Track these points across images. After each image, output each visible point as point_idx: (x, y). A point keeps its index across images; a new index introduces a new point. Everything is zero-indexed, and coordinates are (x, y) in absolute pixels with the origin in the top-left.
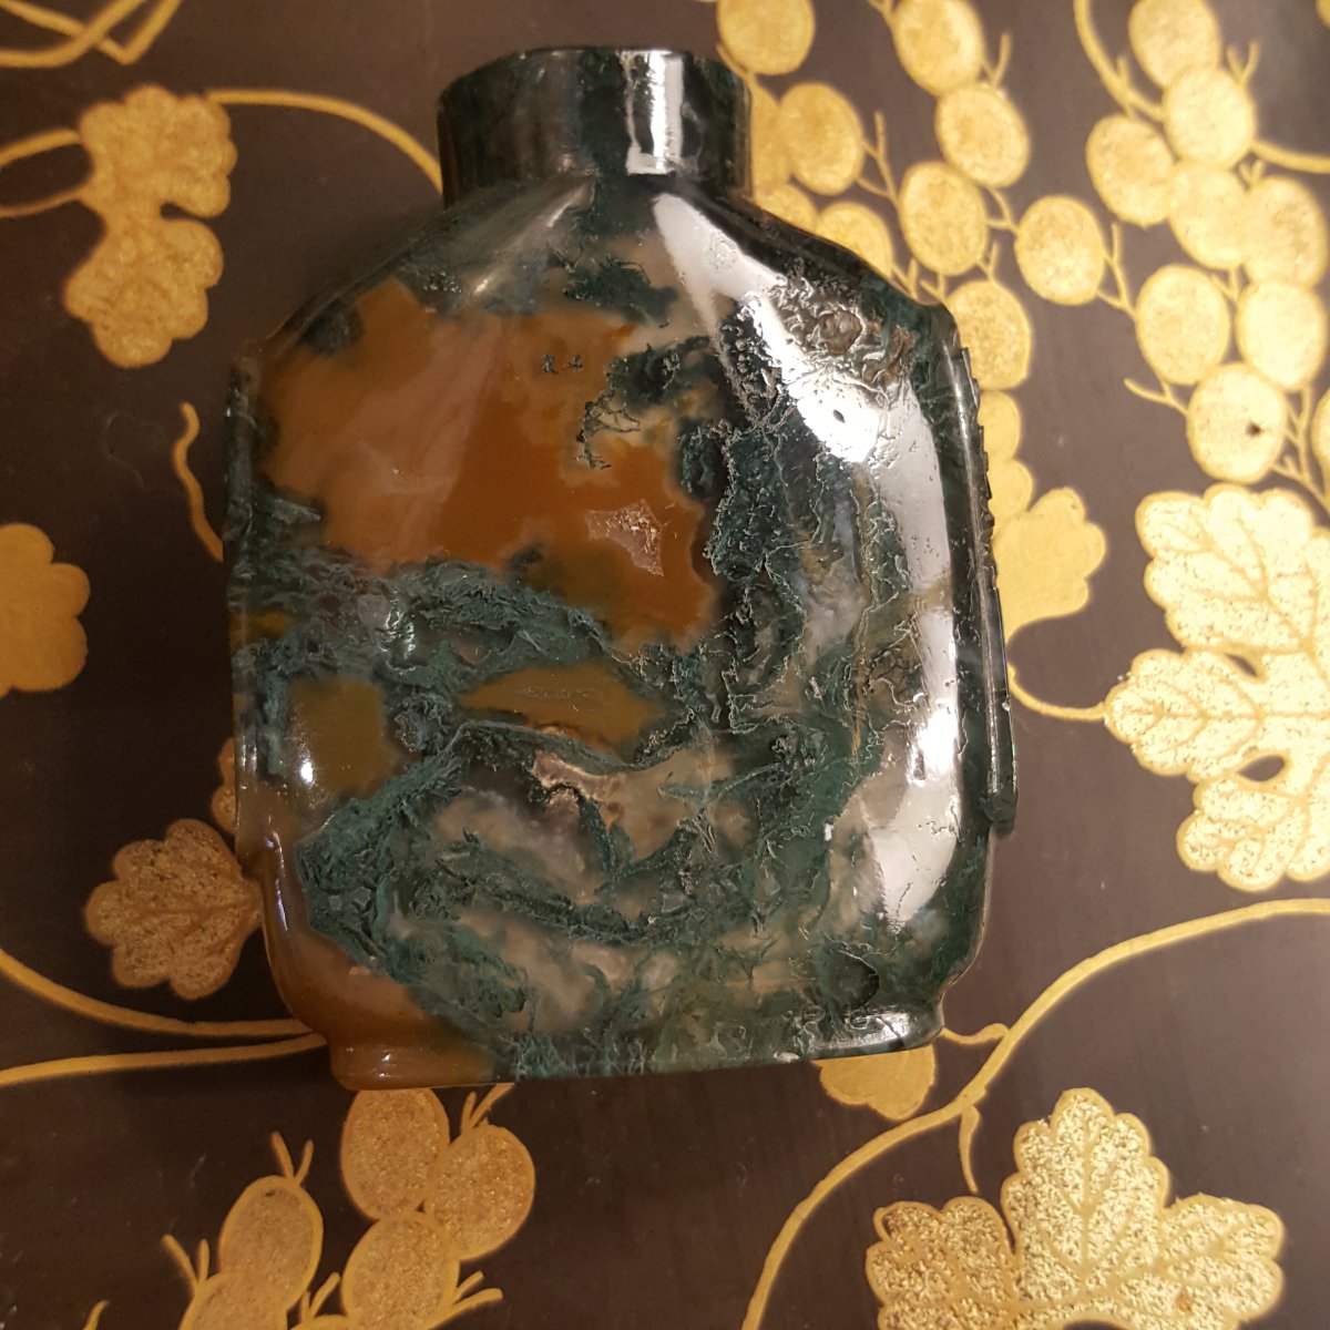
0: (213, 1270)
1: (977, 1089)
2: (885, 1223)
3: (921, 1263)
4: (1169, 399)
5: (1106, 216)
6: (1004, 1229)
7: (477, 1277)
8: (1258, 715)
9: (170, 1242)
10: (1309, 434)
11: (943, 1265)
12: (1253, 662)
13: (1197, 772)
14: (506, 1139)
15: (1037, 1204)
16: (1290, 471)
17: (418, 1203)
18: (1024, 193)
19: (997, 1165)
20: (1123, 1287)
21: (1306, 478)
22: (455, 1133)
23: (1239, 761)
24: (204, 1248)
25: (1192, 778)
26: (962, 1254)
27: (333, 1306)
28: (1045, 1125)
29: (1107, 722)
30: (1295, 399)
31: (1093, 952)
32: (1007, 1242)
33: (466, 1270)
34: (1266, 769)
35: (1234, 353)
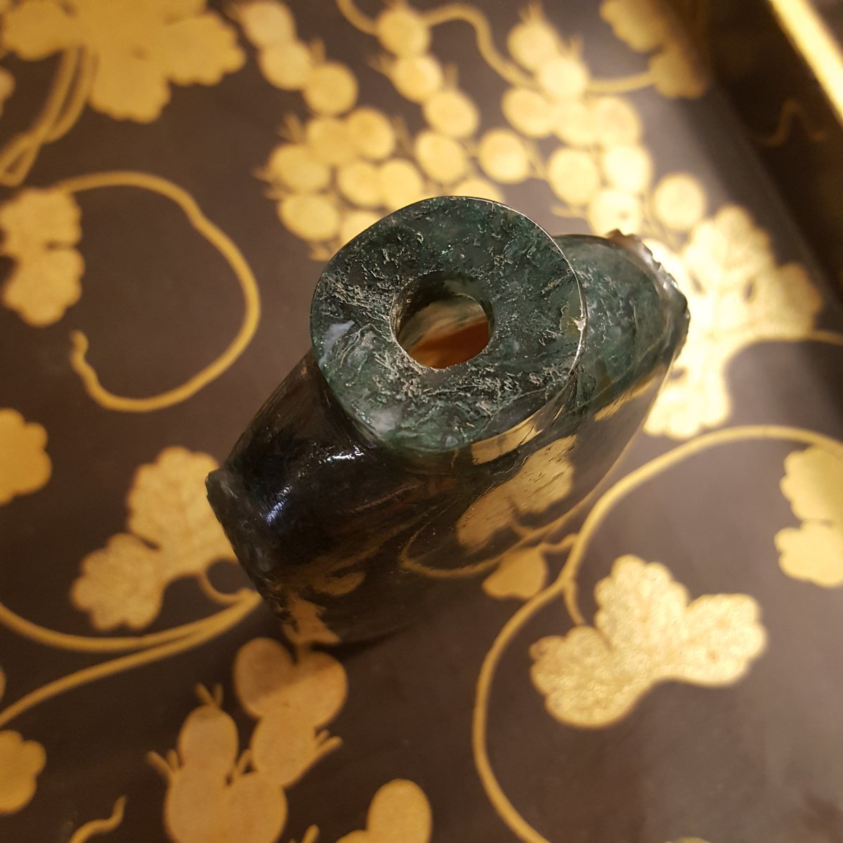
0: (180, 764)
2: (538, 652)
3: (562, 666)
4: (577, 212)
6: (602, 639)
7: (325, 733)
9: (153, 756)
10: (652, 211)
11: (574, 665)
15: (616, 621)
16: (647, 229)
17: (284, 701)
18: (479, 135)
19: (590, 609)
22: (295, 662)
24: (173, 755)
26: (582, 657)
27: (249, 769)
28: (609, 580)
32: (606, 645)
33: (317, 732)
34: (677, 376)
35: (604, 182)
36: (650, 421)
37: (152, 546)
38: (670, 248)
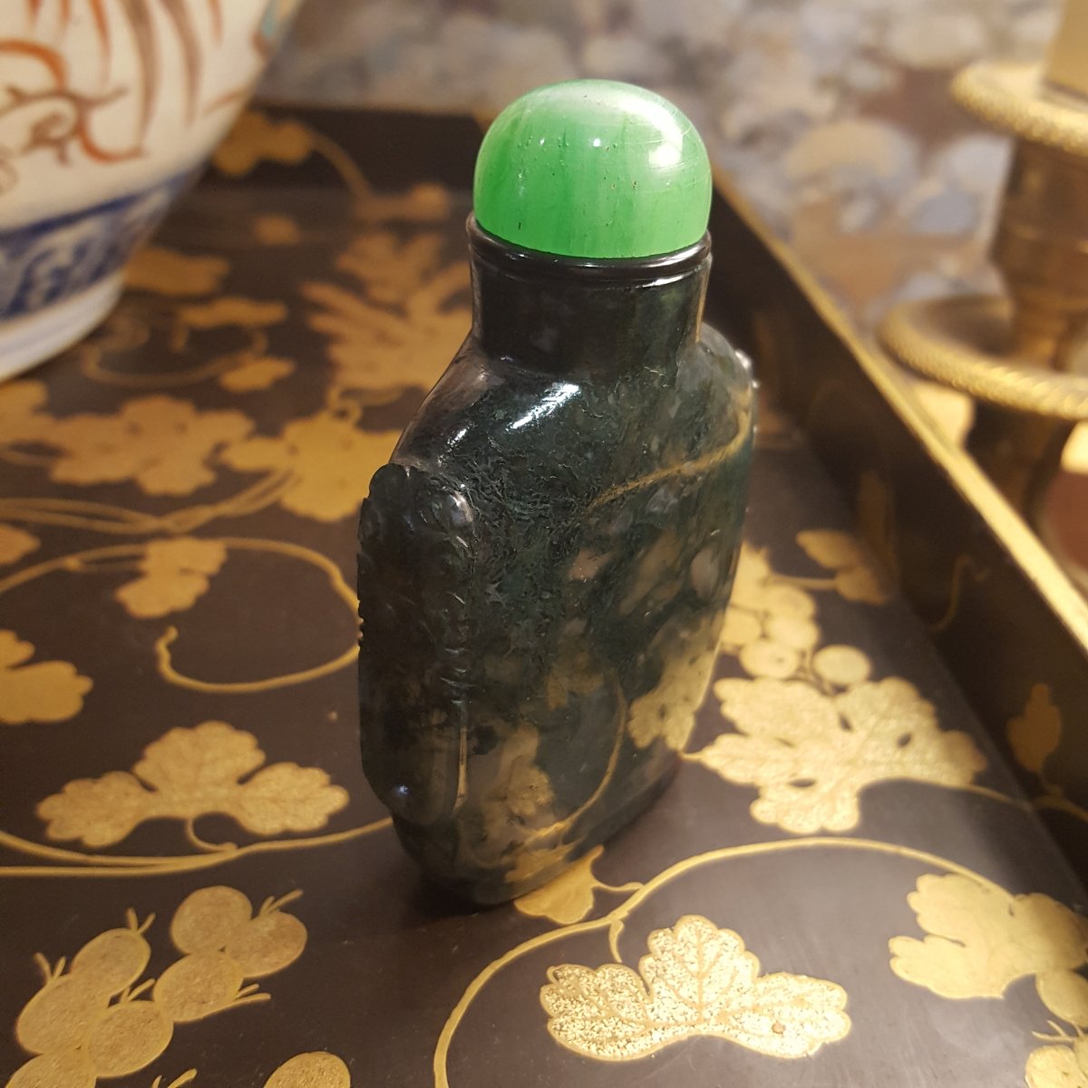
0: (65, 972)
1: (622, 912)
2: (555, 975)
3: (580, 996)
4: (731, 649)
6: (641, 982)
7: (255, 987)
8: (796, 762)
9: (40, 958)
10: (811, 665)
11: (596, 999)
12: (791, 742)
13: (759, 783)
14: (289, 920)
15: (665, 970)
16: (802, 675)
17: (221, 946)
19: (634, 951)
20: (731, 1018)
21: (811, 677)
22: (255, 915)
23: (786, 779)
24: (62, 962)
25: (757, 786)
26: (610, 993)
27: (146, 996)
28: (670, 931)
29: (702, 761)
30: (803, 655)
31: (700, 853)
32: (644, 989)
33: (246, 983)
34: (804, 784)
35: (764, 636)
36: (763, 811)
37: (148, 788)
38: (824, 693)
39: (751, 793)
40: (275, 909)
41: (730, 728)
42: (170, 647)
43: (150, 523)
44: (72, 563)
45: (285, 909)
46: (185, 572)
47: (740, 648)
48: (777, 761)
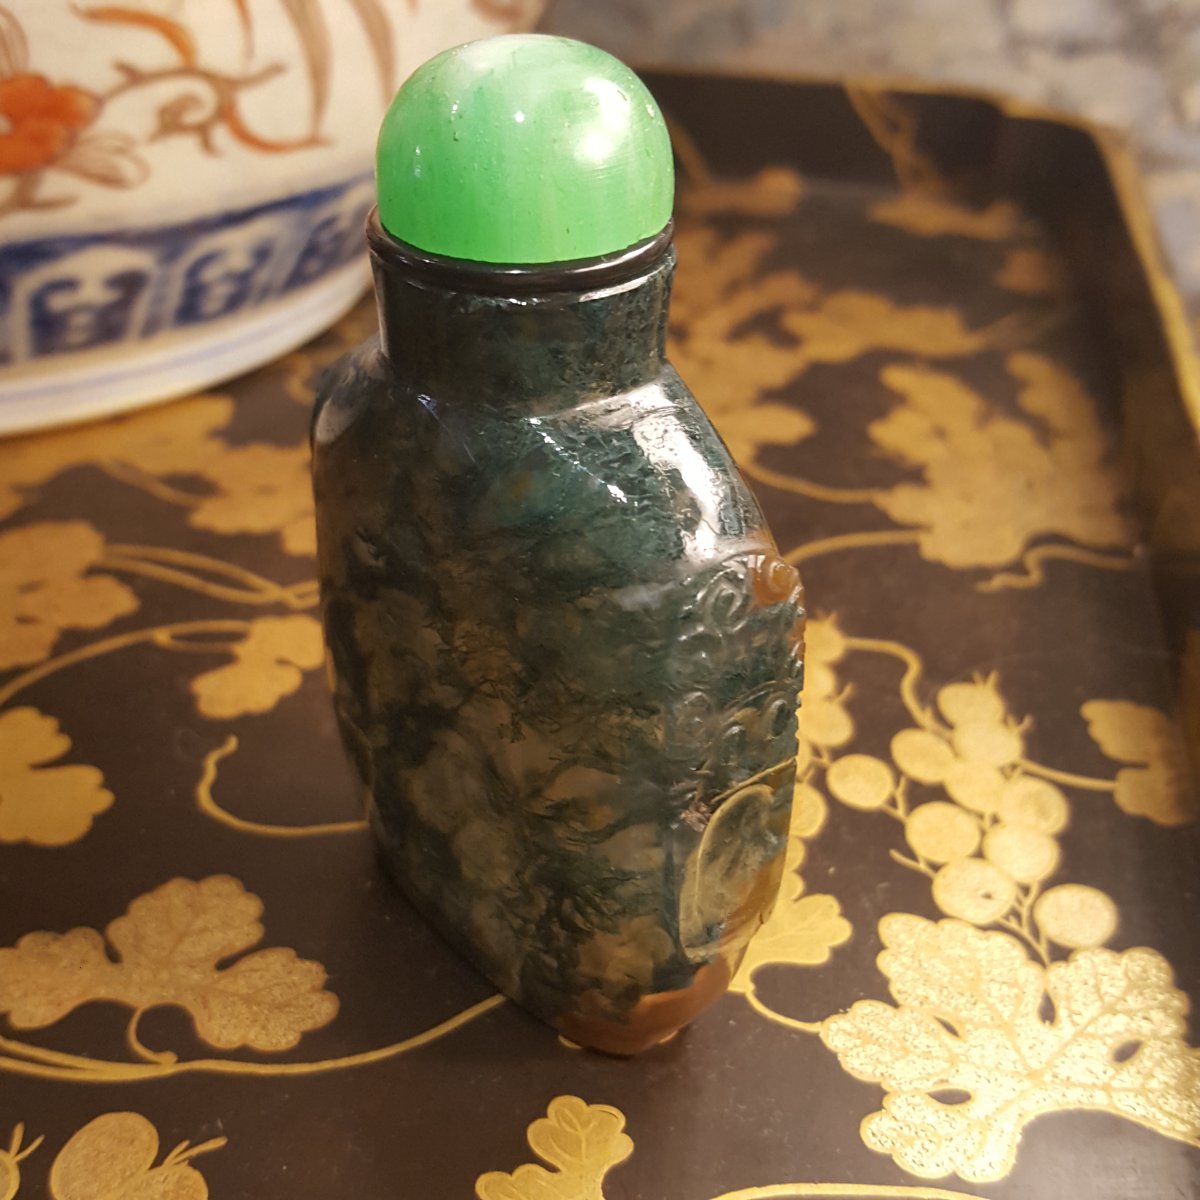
4: (922, 867)
5: (898, 773)
8: (953, 1060)
10: (1032, 909)
12: (957, 1027)
13: (889, 1084)
14: (196, 1177)
16: (1013, 924)
18: (841, 751)
21: (1025, 932)
22: (158, 1162)
23: (931, 1086)
25: (885, 1087)
29: (822, 1035)
30: (1024, 888)
34: (952, 1098)
35: (979, 854)
36: (876, 1132)
37: (113, 956)
38: (1034, 956)
39: (872, 1098)
40: (184, 1160)
41: (879, 990)
42: (221, 764)
43: (272, 592)
44: (162, 636)
45: (195, 1163)
46: (283, 662)
47: (936, 867)
48: (927, 1055)
